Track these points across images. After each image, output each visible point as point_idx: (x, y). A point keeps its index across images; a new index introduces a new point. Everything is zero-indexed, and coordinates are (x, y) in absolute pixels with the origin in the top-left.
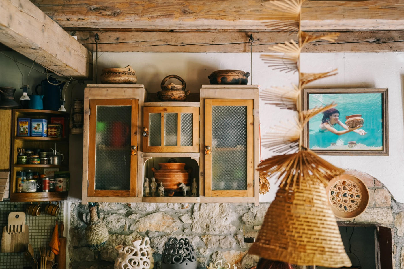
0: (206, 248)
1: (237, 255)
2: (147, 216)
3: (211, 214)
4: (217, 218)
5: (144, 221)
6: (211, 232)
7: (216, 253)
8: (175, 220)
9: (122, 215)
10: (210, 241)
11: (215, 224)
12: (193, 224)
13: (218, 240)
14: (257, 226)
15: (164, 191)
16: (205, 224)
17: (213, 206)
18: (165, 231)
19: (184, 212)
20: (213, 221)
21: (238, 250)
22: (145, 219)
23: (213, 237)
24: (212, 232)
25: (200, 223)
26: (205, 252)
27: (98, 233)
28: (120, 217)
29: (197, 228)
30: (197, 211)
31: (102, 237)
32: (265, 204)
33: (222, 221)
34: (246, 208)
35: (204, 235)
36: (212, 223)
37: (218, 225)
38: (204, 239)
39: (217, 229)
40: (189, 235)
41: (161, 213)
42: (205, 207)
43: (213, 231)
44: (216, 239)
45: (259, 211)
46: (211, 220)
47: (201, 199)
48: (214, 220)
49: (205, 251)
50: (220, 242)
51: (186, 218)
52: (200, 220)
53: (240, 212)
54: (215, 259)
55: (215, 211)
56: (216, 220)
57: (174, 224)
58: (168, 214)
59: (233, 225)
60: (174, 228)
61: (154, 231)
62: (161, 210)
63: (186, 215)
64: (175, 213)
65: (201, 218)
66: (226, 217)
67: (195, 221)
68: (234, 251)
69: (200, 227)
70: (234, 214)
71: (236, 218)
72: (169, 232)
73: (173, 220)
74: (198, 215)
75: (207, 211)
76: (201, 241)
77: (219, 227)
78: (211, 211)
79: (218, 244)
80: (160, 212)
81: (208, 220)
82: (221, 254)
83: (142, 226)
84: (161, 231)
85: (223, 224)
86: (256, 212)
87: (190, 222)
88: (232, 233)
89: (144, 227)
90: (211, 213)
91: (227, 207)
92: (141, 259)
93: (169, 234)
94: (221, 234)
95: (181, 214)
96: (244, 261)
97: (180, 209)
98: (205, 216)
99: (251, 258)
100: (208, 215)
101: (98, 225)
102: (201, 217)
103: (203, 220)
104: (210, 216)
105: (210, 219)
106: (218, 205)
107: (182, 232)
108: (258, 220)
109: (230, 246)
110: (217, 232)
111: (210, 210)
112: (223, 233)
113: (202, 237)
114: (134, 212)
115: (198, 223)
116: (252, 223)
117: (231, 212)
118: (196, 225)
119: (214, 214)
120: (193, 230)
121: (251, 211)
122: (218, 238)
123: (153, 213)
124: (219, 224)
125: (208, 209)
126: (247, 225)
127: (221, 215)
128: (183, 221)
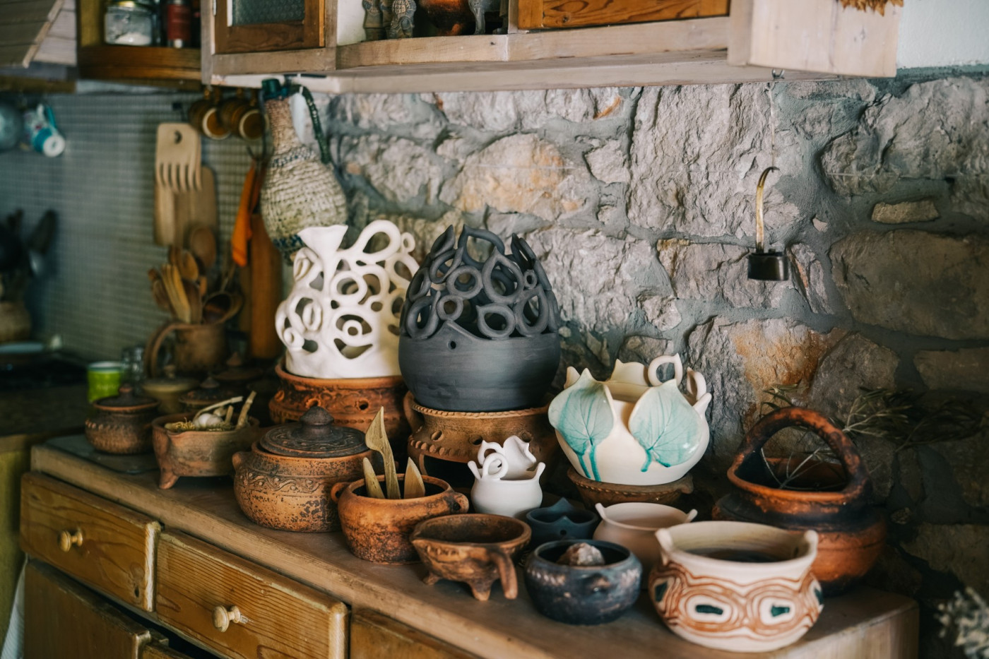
0: (672, 296)
1: (794, 344)
2: (486, 150)
3: (693, 138)
4: (715, 158)
5: (478, 168)
6: (695, 227)
7: (707, 325)
8: (566, 168)
9: (425, 144)
10: (682, 266)
11: (707, 186)
12: (633, 186)
13: (715, 266)
14: (893, 204)
15: (410, 16)
16: (672, 185)
17: (704, 102)
18: (535, 212)
19: (606, 135)
20: (699, 177)
21: (799, 322)
22: (480, 162)
23: (697, 248)
24: (694, 225)
25: (654, 184)
26: (663, 316)
27: (278, 199)
28: (419, 150)
29: (645, 203)
30: (645, 126)
31: (293, 213)
32: (946, 83)
33: (735, 173)
34: (848, 107)
35: (666, 237)
36: (694, 181)
37: (719, 196)
38: (667, 255)
39: (715, 215)
40: (616, 233)
41: (530, 138)
42: (673, 106)
43: (700, 220)
44: (709, 262)
45: (910, 124)
46: (692, 167)
47: (512, 44)
48: (703, 168)
49: (661, 312)
50: (721, 273)
51: (605, 160)
52: (655, 169)
53: (818, 128)
54: (698, 351)
55: (711, 128)
56: (711, 169)
57: (563, 184)
58: (550, 142)
59: (788, 198)
60: (563, 201)
61: (503, 209)
62: (528, 123)
63: (613, 145)
64: (576, 137)
65: (659, 161)
66: (751, 157)
67: (639, 170)
68: (780, 322)
69: (654, 200)
70: (788, 139)
71: (798, 158)
72: (551, 218)
73: (561, 168)
74: (651, 147)
75: (681, 127)
76: (656, 265)
77: (723, 202)
78: (694, 124)
79: (715, 283)
80: (527, 133)
81: (681, 168)
82: (725, 332)
83: (472, 188)
84: (522, 210)
85: (740, 189)
86: (897, 126)
87: (622, 175)
88: (778, 236)
89: (478, 191)
90: (693, 132)
91: (756, 106)
92: (335, 305)
93: (548, 224)
94: (734, 240)
95: (595, 143)
96: (823, 378)
97: (590, 117)
98: (674, 150)
99: (854, 364)
100: (682, 143)
101: (284, 170)
102: (660, 154)
103: (664, 169)
104: (689, 153)
105: (689, 165)
106: (726, 97)
107: (593, 220)
108: (897, 171)
109: (761, 300)
110: (717, 229)
111: (690, 122)
112: (739, 234)
113: (659, 248)
114: (452, 134)
115: (649, 183)
116: (868, 188)
117: (772, 127)
118: (639, 193)
119: (707, 138)
120: (631, 215)
121: (870, 122)
122: (717, 254)
123: (503, 136)
124: (724, 188)
125: (683, 116)
126: (849, 200)
127: (732, 145)
128: (595, 170)
